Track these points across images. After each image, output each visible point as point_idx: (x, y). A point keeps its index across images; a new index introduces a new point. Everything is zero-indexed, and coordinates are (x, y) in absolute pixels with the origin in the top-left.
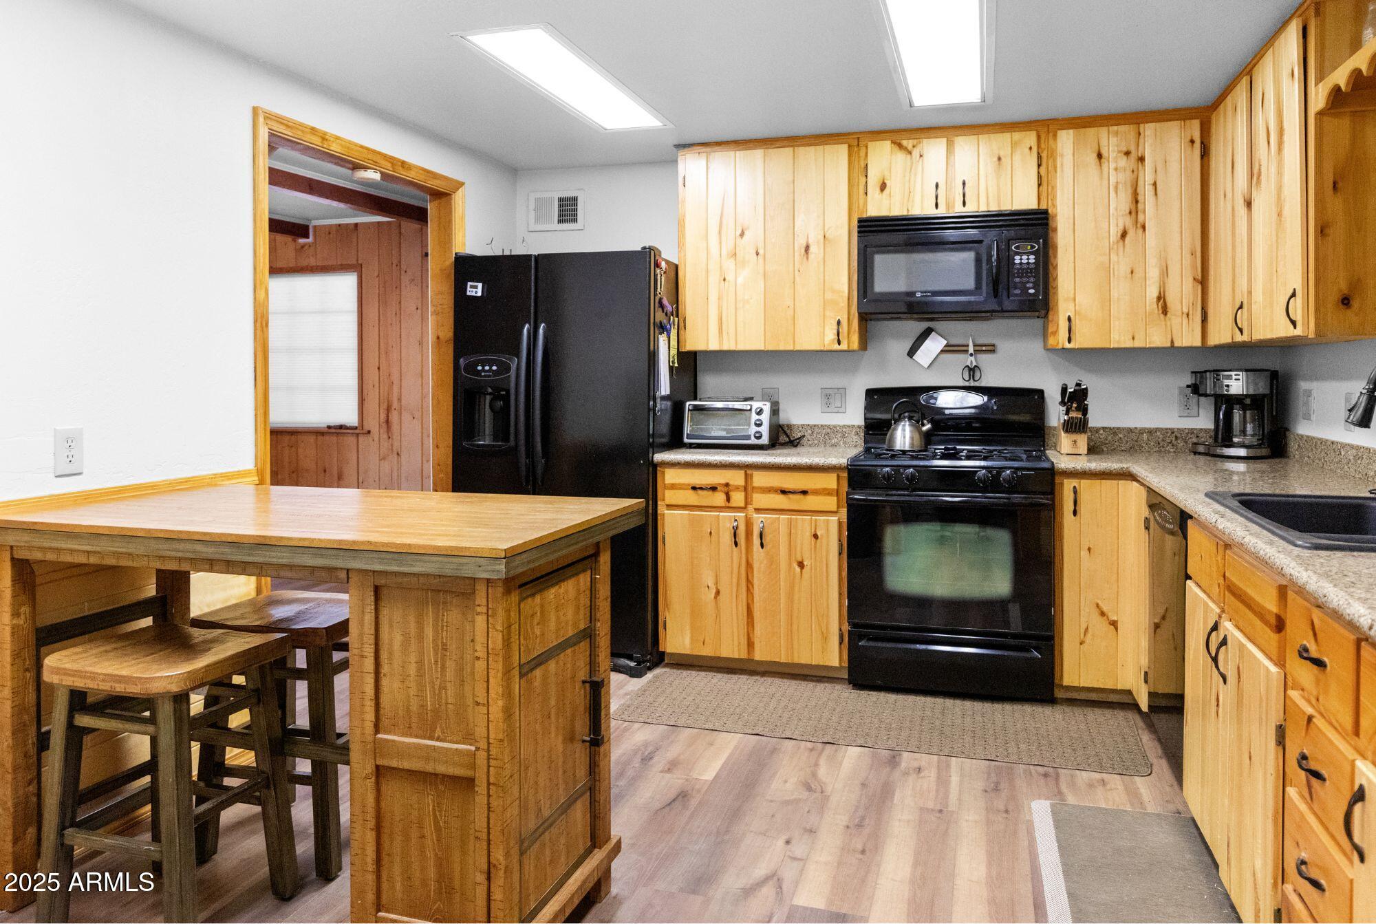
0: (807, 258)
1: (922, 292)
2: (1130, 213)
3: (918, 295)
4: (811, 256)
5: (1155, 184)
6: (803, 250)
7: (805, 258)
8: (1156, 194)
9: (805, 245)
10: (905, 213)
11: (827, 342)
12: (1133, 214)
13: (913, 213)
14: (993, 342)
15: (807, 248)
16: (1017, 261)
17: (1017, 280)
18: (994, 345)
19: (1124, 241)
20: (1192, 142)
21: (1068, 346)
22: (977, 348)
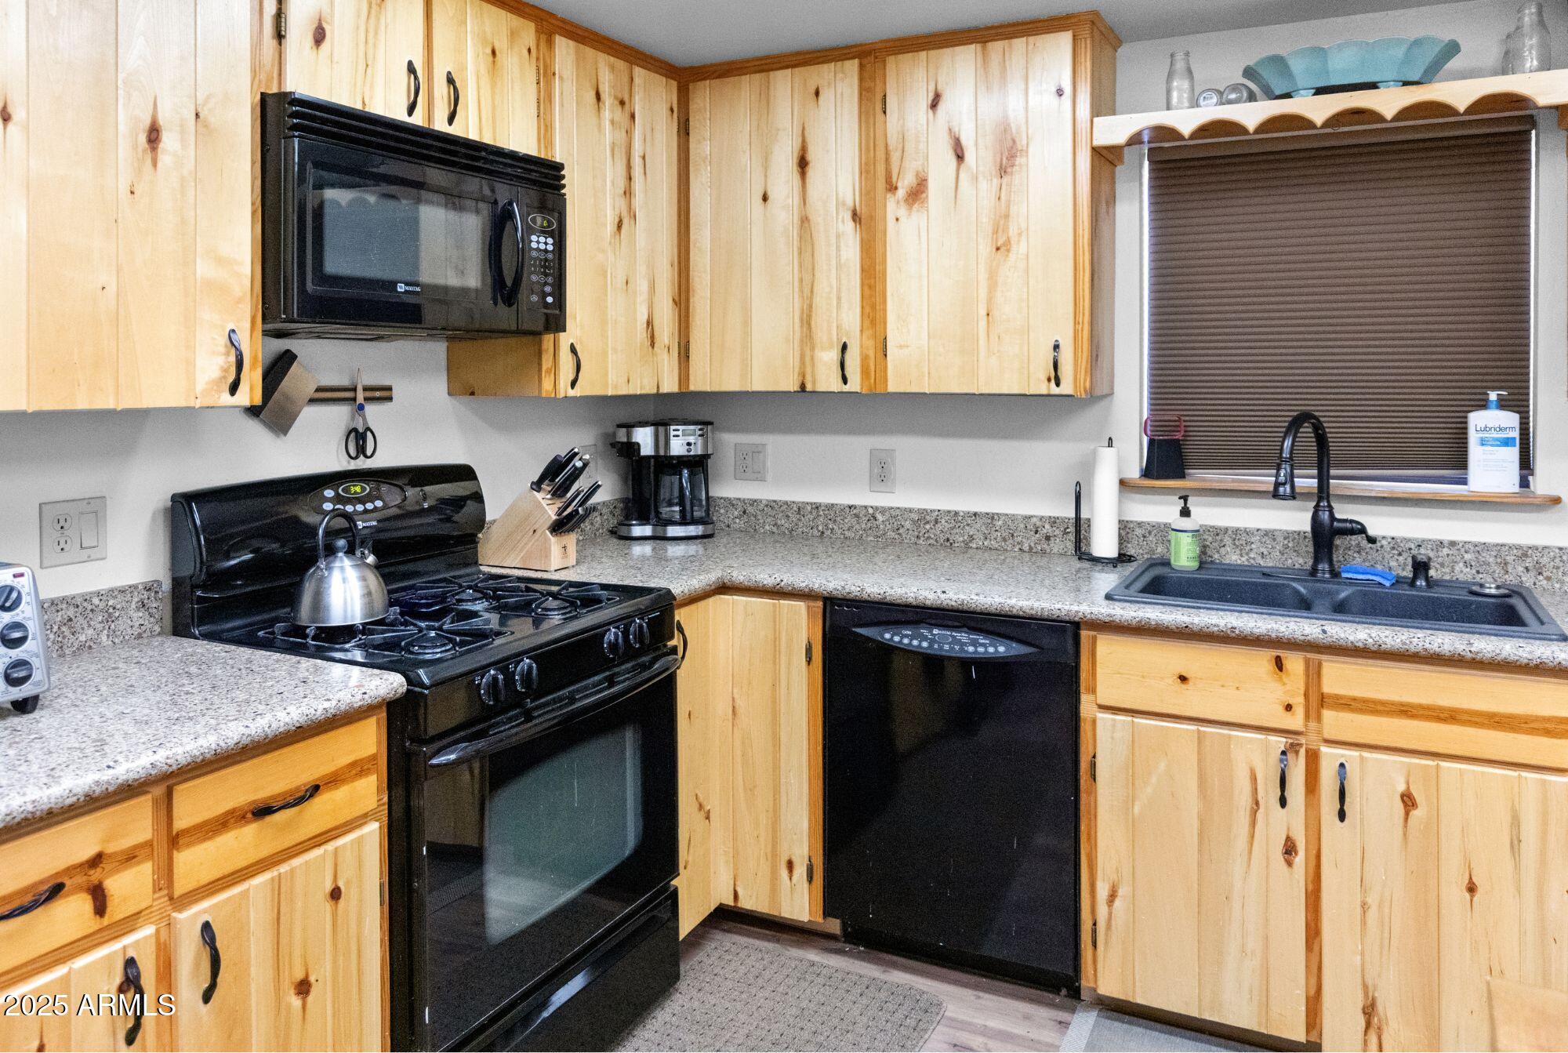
0: (155, 164)
1: (407, 284)
2: (625, 193)
3: (401, 287)
4: (165, 159)
5: (644, 158)
6: (143, 138)
7: (149, 161)
8: (645, 173)
9: (148, 122)
10: (358, 106)
11: (200, 387)
12: (628, 195)
13: (372, 111)
14: (386, 383)
15: (154, 135)
16: (534, 245)
17: (534, 278)
18: (390, 389)
19: (620, 233)
20: (672, 110)
21: (571, 393)
22: (369, 394)
